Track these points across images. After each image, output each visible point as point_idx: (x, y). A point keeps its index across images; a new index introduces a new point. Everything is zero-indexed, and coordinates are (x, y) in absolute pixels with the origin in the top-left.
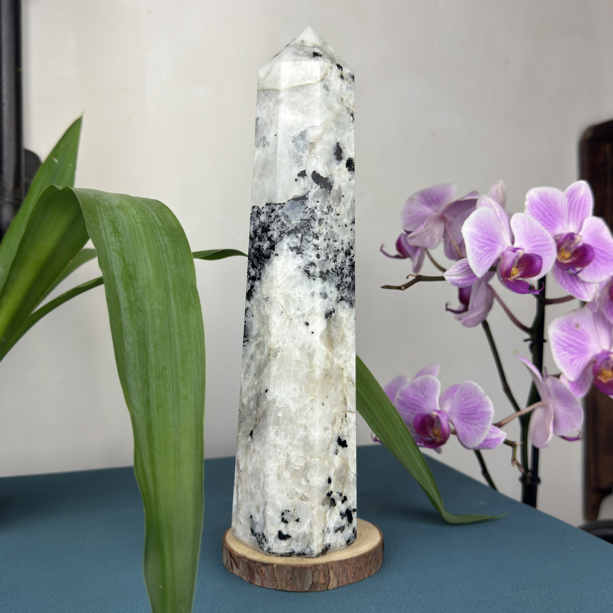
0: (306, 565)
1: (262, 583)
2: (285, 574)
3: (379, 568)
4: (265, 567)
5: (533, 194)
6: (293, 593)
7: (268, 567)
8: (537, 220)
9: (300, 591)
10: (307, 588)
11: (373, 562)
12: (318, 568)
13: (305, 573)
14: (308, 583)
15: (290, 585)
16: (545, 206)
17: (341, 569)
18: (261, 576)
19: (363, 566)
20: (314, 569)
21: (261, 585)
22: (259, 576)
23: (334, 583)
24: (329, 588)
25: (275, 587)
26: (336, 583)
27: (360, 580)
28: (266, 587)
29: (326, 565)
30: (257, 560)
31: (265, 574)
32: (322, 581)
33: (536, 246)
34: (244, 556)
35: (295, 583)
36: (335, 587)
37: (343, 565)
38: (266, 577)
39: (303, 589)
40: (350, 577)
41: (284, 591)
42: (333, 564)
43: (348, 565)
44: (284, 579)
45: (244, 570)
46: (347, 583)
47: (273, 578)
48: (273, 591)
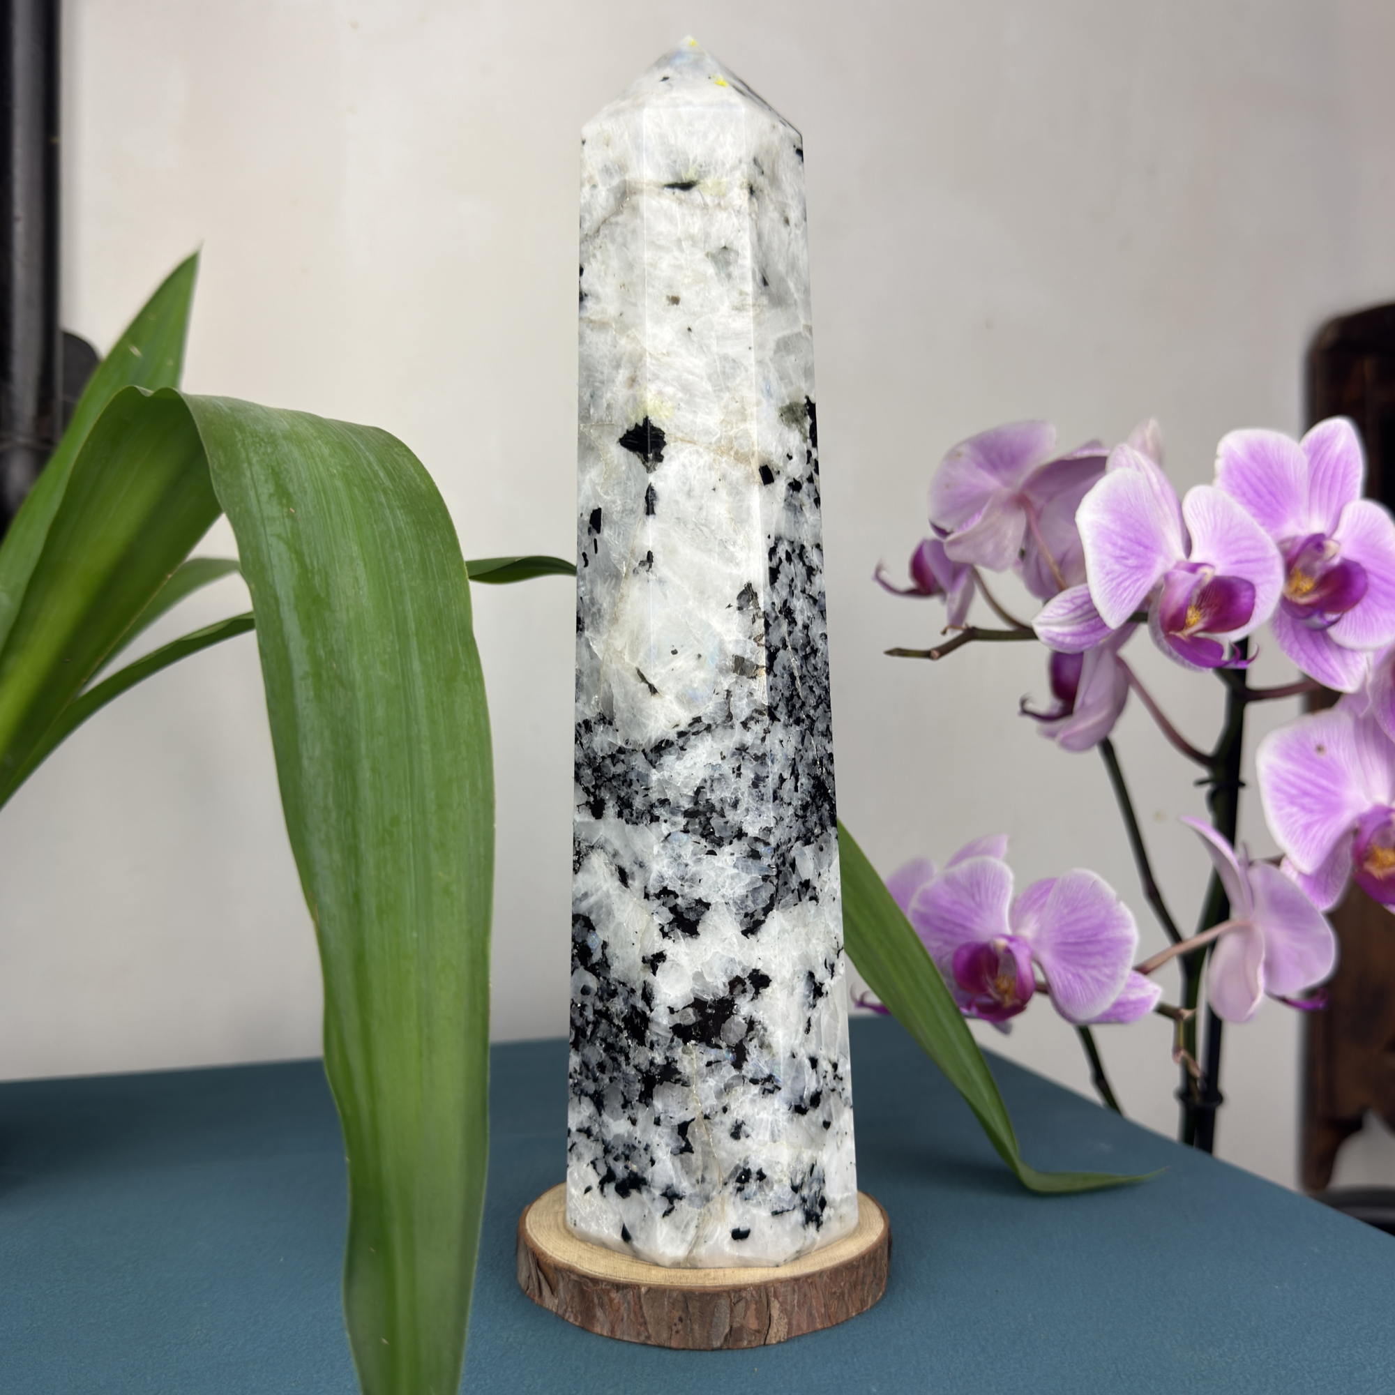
0: (716, 1287)
1: (613, 1330)
2: (667, 1309)
3: (881, 1294)
4: (620, 1292)
5: (1234, 443)
6: (684, 1353)
7: (628, 1293)
8: (1241, 503)
9: (702, 1348)
10: (716, 1341)
11: (868, 1280)
12: (744, 1295)
13: (715, 1307)
14: (721, 1328)
15: (678, 1336)
16: (1259, 472)
17: (796, 1297)
18: (609, 1313)
19: (846, 1291)
20: (734, 1297)
21: (610, 1334)
22: (605, 1313)
23: (780, 1329)
24: (767, 1342)
25: (642, 1338)
26: (786, 1330)
27: (839, 1321)
28: (621, 1338)
29: (762, 1288)
30: (600, 1275)
31: (618, 1311)
32: (753, 1324)
33: (1239, 562)
34: (570, 1266)
35: (689, 1329)
36: (782, 1340)
37: (800, 1288)
38: (623, 1317)
39: (708, 1344)
40: (816, 1315)
41: (665, 1348)
42: (780, 1284)
43: (813, 1288)
44: (664, 1320)
45: (570, 1300)
46: (810, 1331)
47: (637, 1317)
48: (639, 1348)
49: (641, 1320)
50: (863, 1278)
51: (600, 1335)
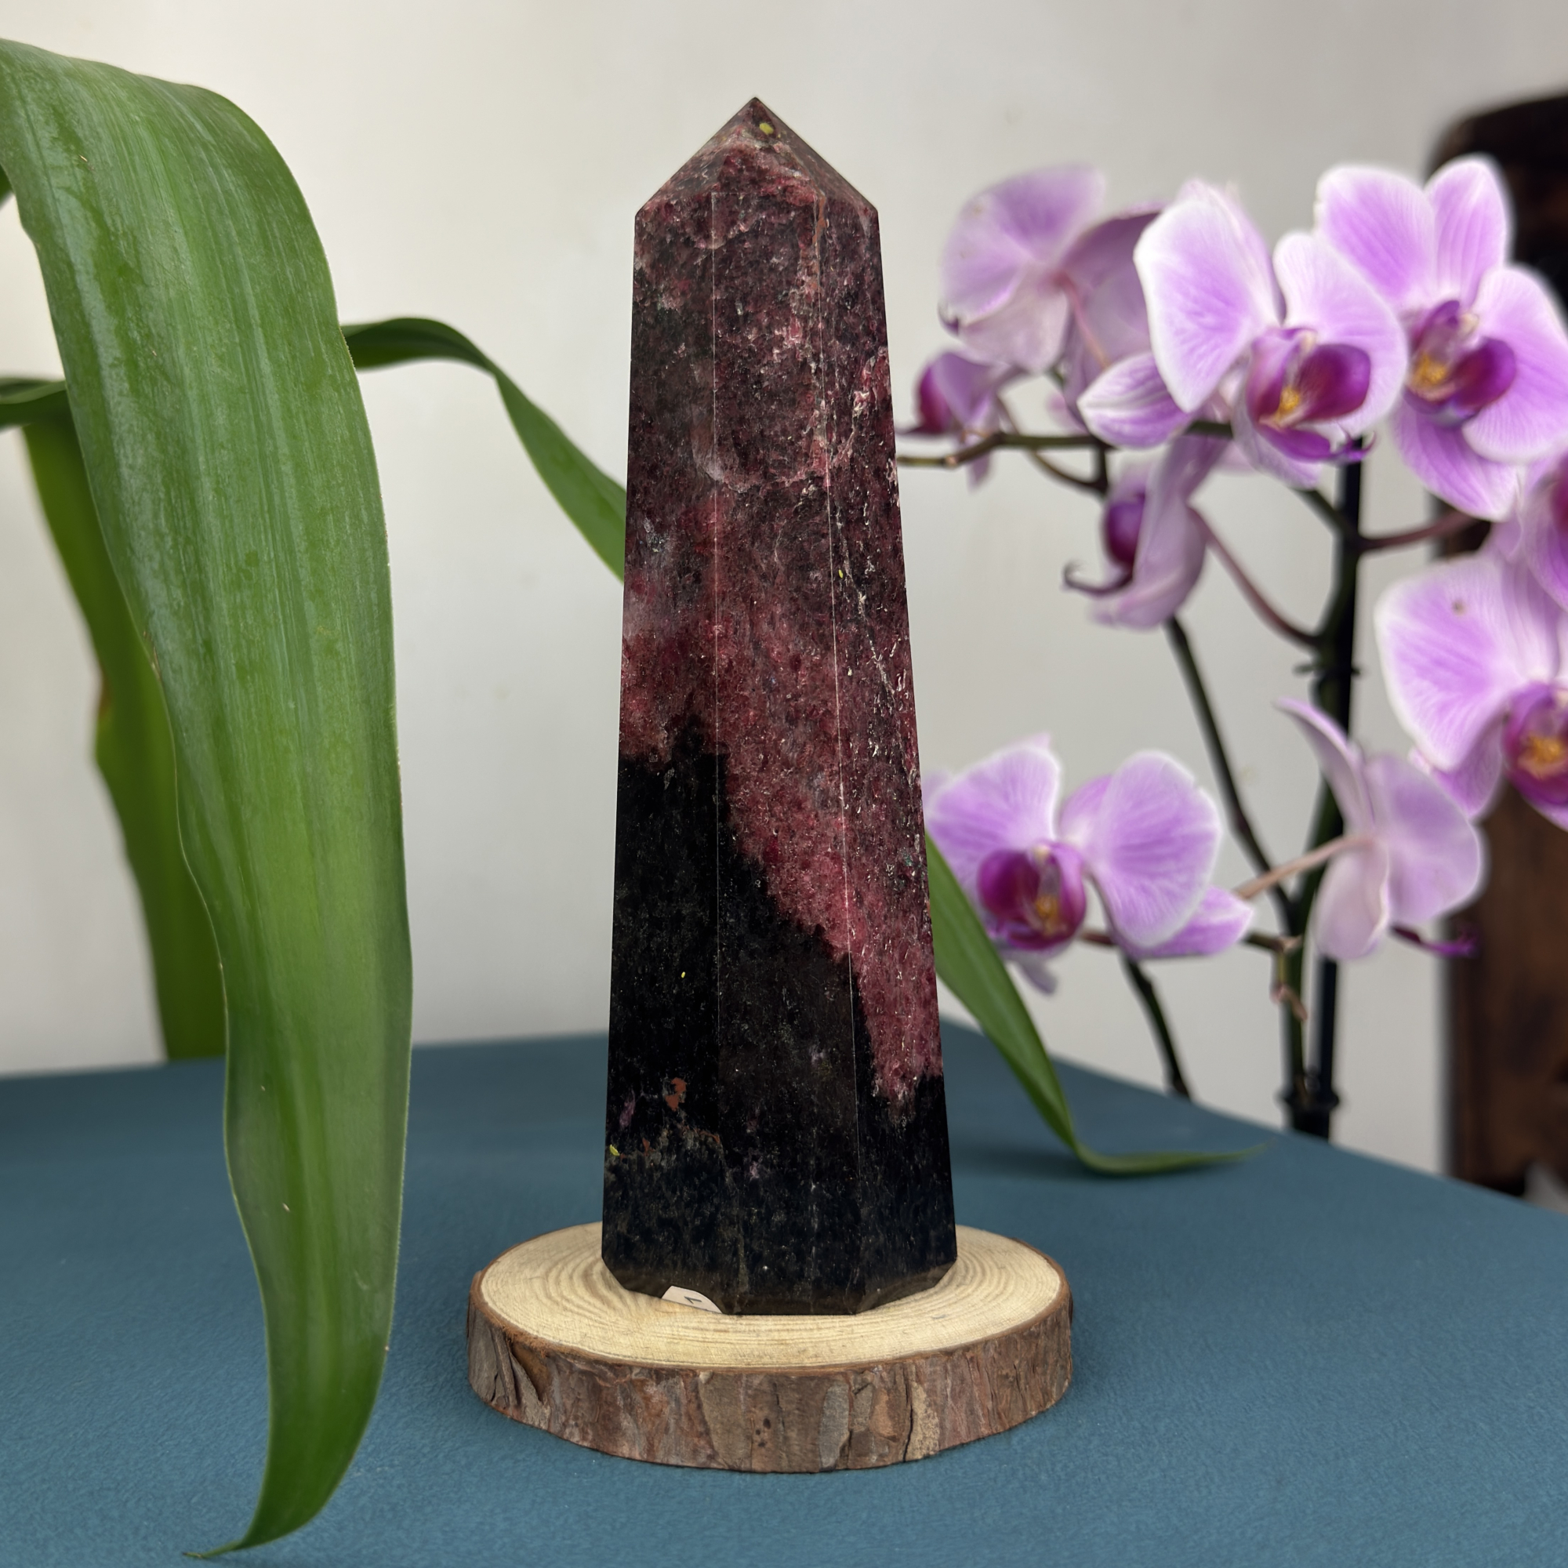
0: (823, 1367)
1: (651, 1449)
2: (743, 1407)
4: (663, 1383)
6: (775, 1478)
7: (676, 1384)
9: (804, 1470)
10: (829, 1456)
12: (869, 1379)
13: (824, 1398)
14: (835, 1437)
15: (763, 1450)
17: (949, 1381)
18: (644, 1420)
19: (1022, 1374)
20: (855, 1383)
21: (645, 1456)
22: (636, 1421)
23: (927, 1436)
24: (909, 1456)
25: (702, 1459)
26: (938, 1436)
28: (665, 1462)
29: (897, 1367)
30: (627, 1359)
31: (658, 1415)
32: (885, 1426)
34: (572, 1350)
35: (781, 1438)
36: (932, 1453)
37: (955, 1366)
38: (667, 1424)
39: (814, 1462)
40: (980, 1413)
41: (740, 1471)
42: (923, 1361)
43: (973, 1367)
44: (739, 1426)
45: (573, 1405)
46: (973, 1439)
47: (693, 1424)
48: (696, 1474)
49: (701, 1429)
50: (1045, 1355)
51: (628, 1459)
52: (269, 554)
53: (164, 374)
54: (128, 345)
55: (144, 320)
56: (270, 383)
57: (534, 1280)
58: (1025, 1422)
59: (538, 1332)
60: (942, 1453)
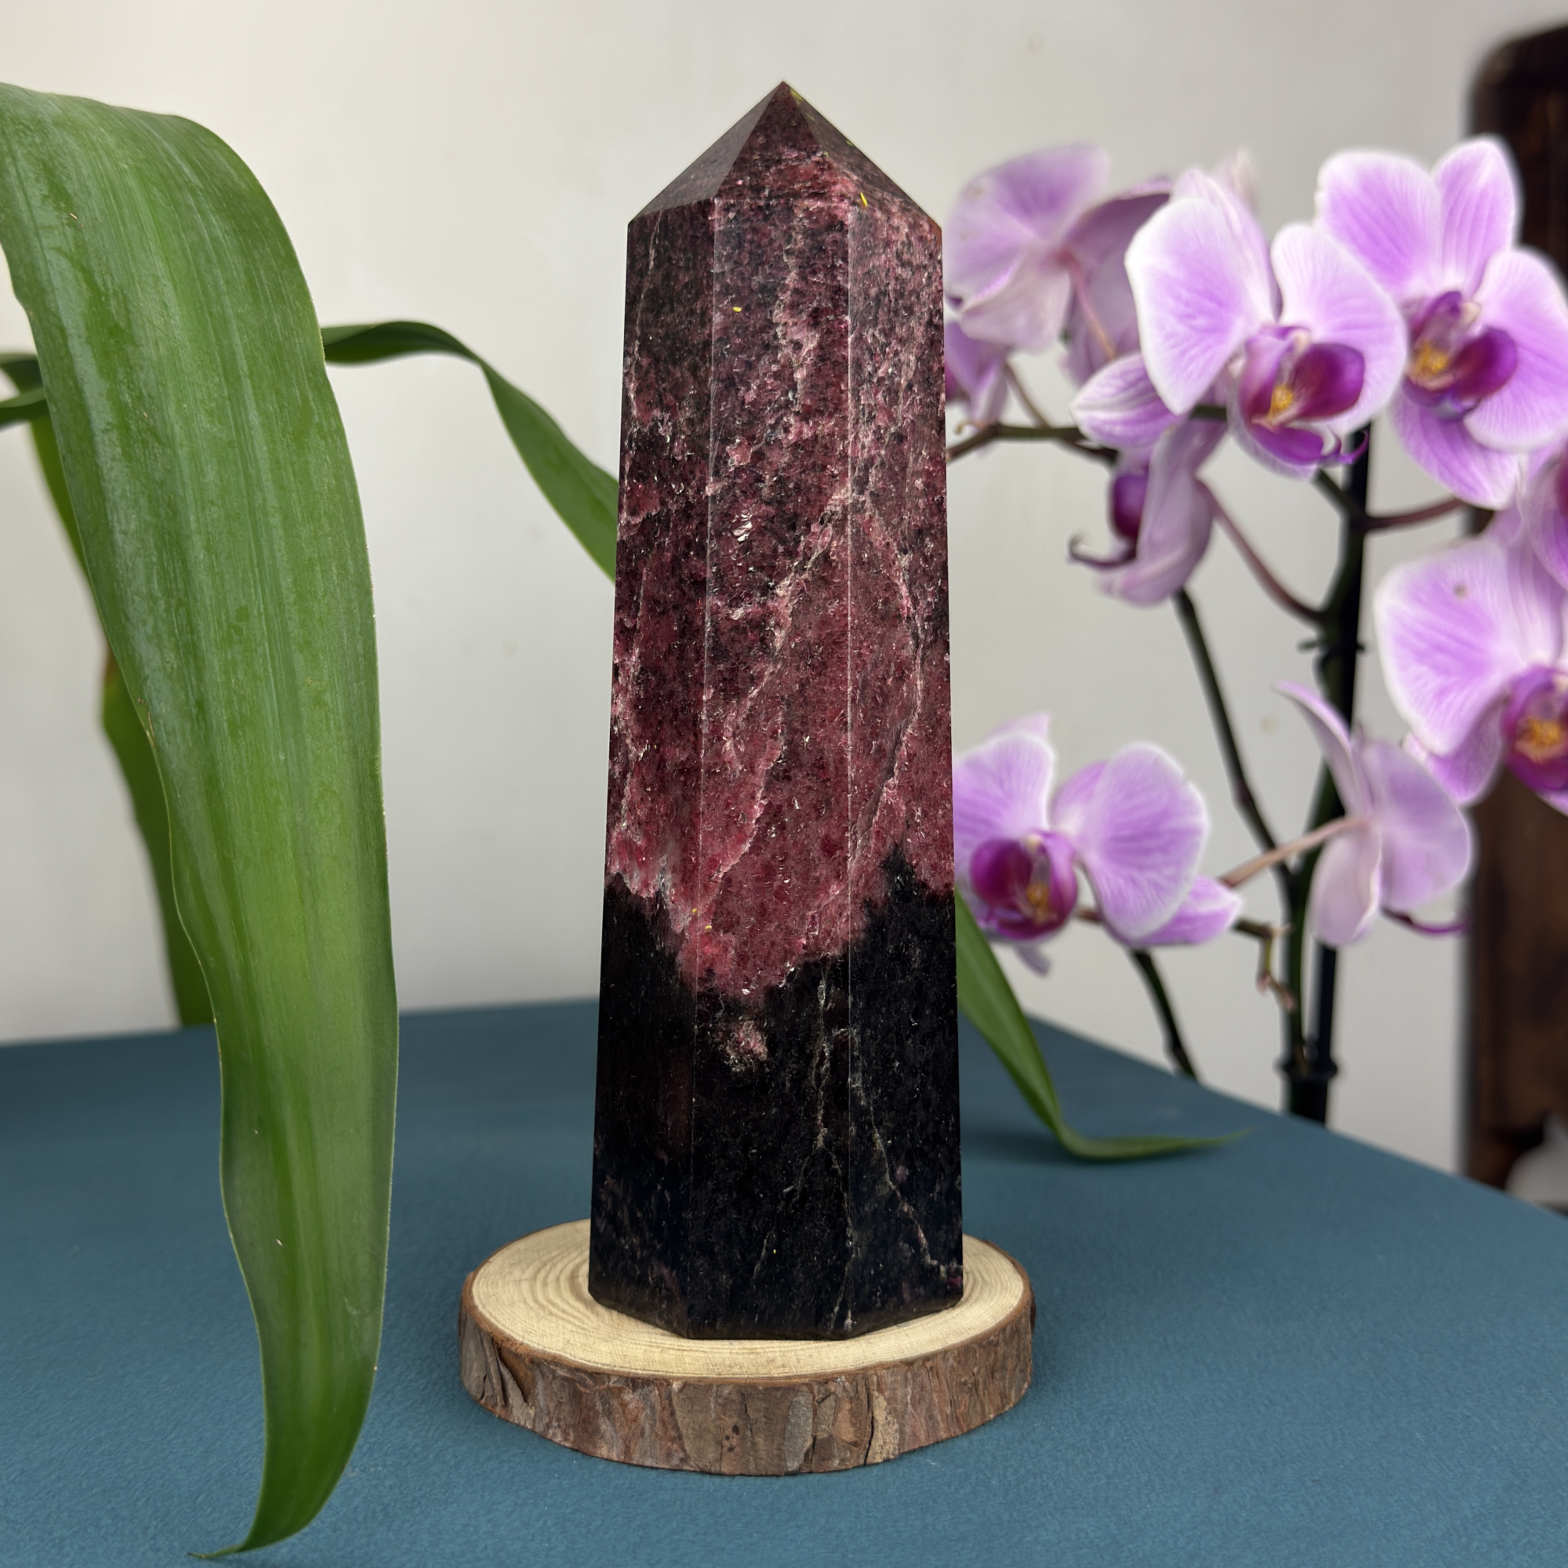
0: (789, 1378)
1: (627, 1451)
2: (713, 1415)
3: (1026, 1386)
4: (639, 1391)
5: (1341, 170)
6: (743, 1480)
7: (651, 1392)
8: (1351, 250)
9: (770, 1473)
10: (794, 1461)
11: (1010, 1365)
12: (833, 1389)
13: (789, 1408)
14: (800, 1441)
15: (732, 1454)
16: (1375, 208)
17: (909, 1390)
18: (621, 1424)
20: (818, 1393)
21: (622, 1457)
22: (614, 1425)
23: (887, 1441)
24: (869, 1460)
25: (675, 1462)
26: (897, 1441)
27: (972, 1426)
28: (641, 1463)
29: (859, 1377)
30: (606, 1367)
31: (635, 1420)
32: (847, 1433)
34: (555, 1356)
35: (749, 1444)
36: (891, 1457)
37: (915, 1376)
38: (643, 1429)
39: (779, 1466)
40: (939, 1417)
41: (710, 1474)
42: (885, 1371)
43: (933, 1376)
44: (710, 1432)
45: (556, 1408)
46: (931, 1442)
47: (667, 1429)
48: (670, 1476)
49: (673, 1434)
50: (1004, 1361)
51: (607, 1460)
52: (259, 609)
53: (155, 435)
54: (121, 410)
55: (136, 382)
56: (259, 437)
57: (523, 1283)
58: (983, 1425)
59: (523, 1338)
60: (902, 1456)
